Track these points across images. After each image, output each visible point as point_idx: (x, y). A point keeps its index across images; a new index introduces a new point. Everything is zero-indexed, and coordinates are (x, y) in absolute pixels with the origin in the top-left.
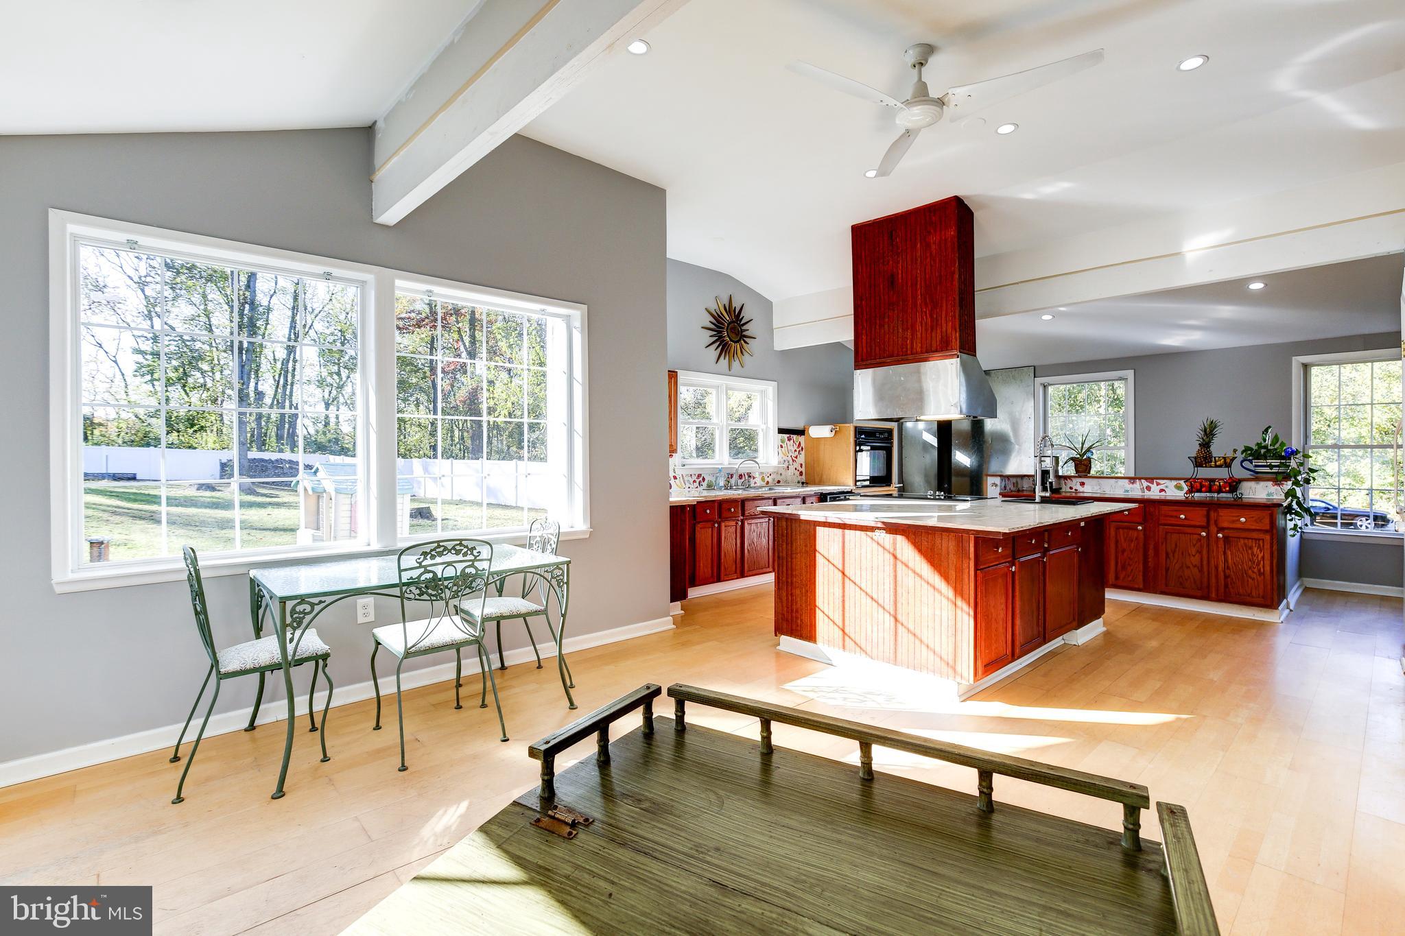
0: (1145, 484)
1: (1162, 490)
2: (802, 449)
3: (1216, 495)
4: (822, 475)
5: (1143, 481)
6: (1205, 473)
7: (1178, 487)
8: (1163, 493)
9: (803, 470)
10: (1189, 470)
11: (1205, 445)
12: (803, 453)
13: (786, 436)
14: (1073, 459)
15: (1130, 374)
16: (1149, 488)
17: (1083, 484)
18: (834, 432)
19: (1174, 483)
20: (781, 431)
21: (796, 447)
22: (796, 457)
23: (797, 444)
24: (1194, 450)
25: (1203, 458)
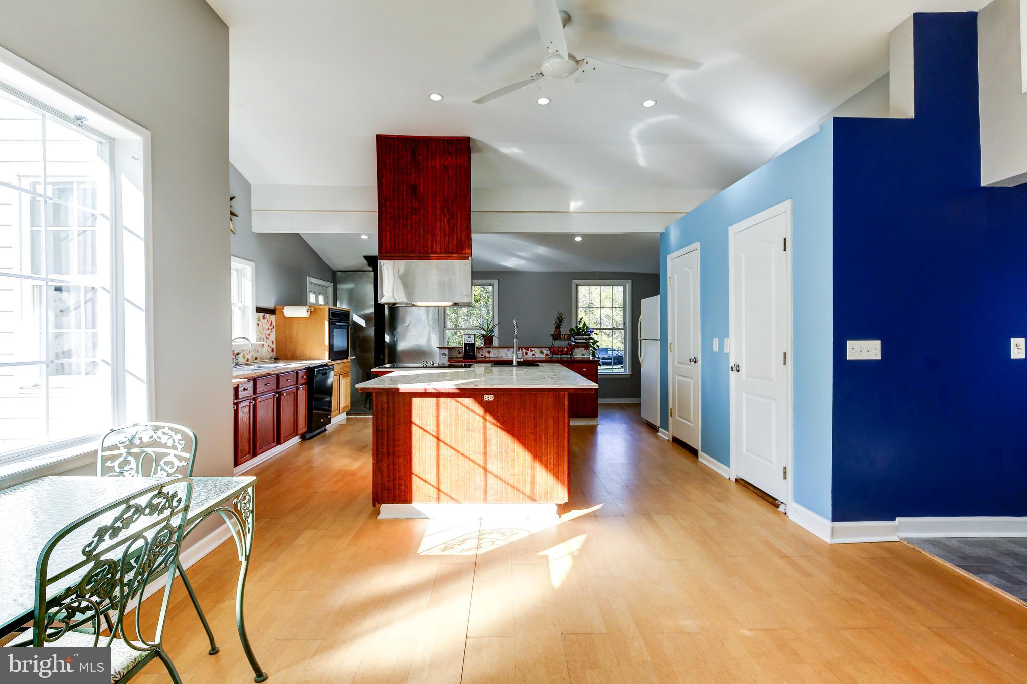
0: (524, 351)
1: (533, 355)
2: (273, 327)
3: (559, 356)
4: (295, 351)
5: (523, 349)
6: (558, 343)
7: (542, 352)
8: (534, 356)
9: (274, 346)
10: (549, 342)
11: (558, 327)
12: (274, 331)
13: (262, 314)
14: (483, 336)
15: (496, 282)
16: (526, 354)
17: (489, 352)
18: (309, 312)
19: (539, 350)
20: (259, 310)
21: (269, 325)
22: (269, 335)
23: (270, 322)
24: (552, 330)
25: (556, 336)
